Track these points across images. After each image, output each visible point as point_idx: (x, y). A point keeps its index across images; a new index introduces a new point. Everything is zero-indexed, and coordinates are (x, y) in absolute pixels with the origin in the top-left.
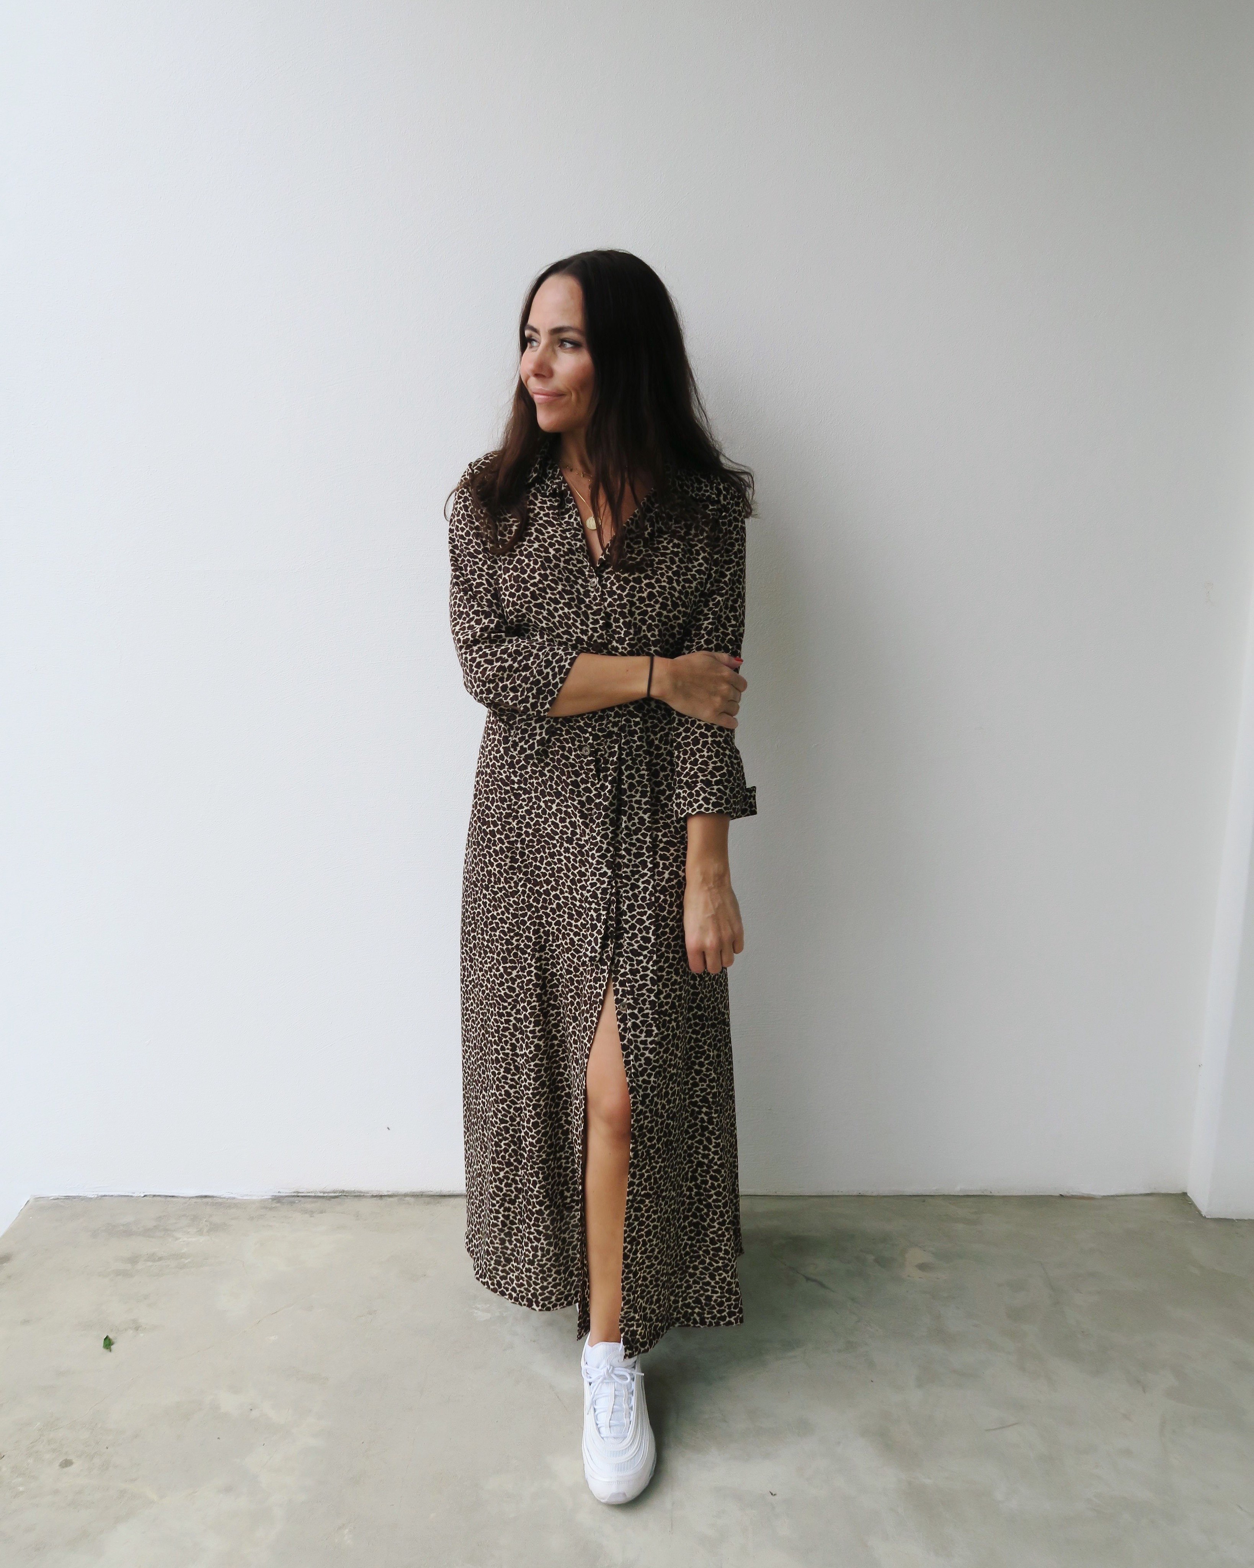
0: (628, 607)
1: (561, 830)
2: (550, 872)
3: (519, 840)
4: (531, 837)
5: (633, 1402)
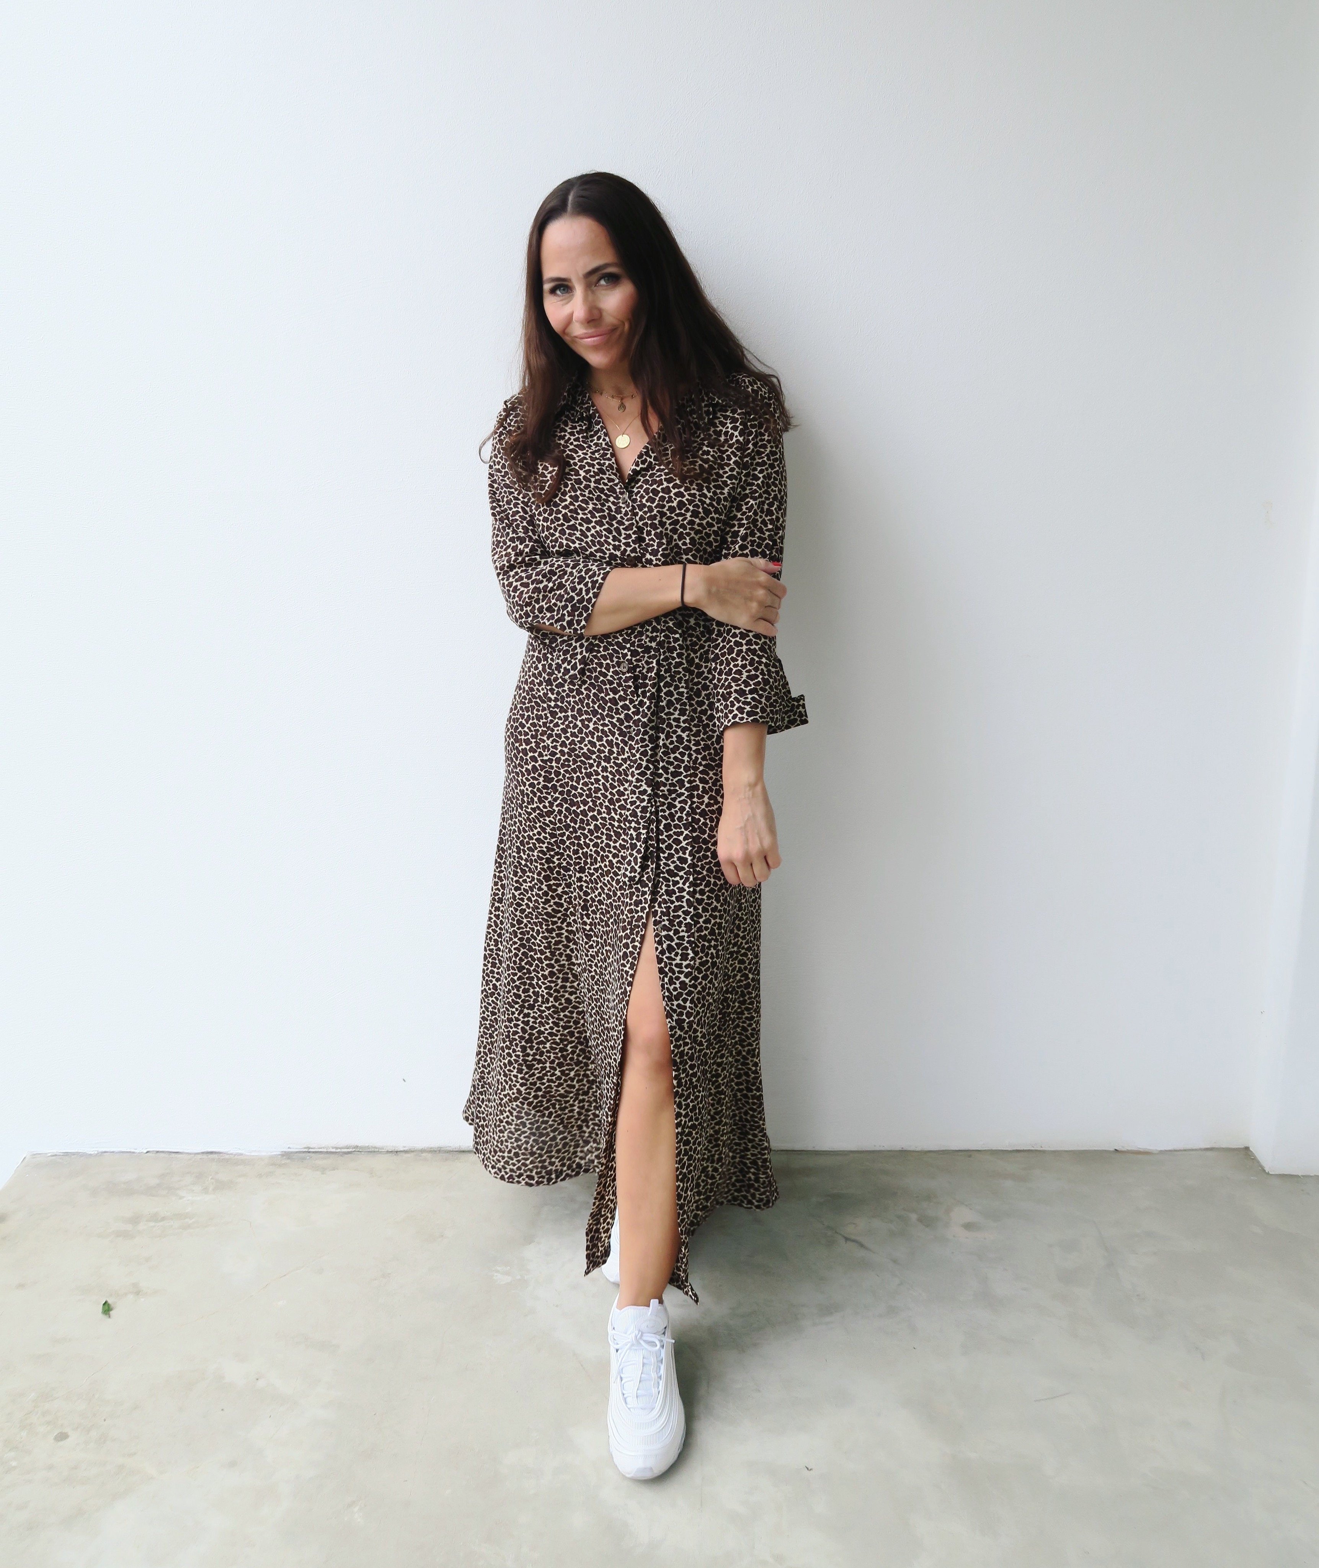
0: (658, 518)
1: (599, 749)
2: (588, 792)
3: (554, 758)
4: (566, 756)
5: (662, 1372)
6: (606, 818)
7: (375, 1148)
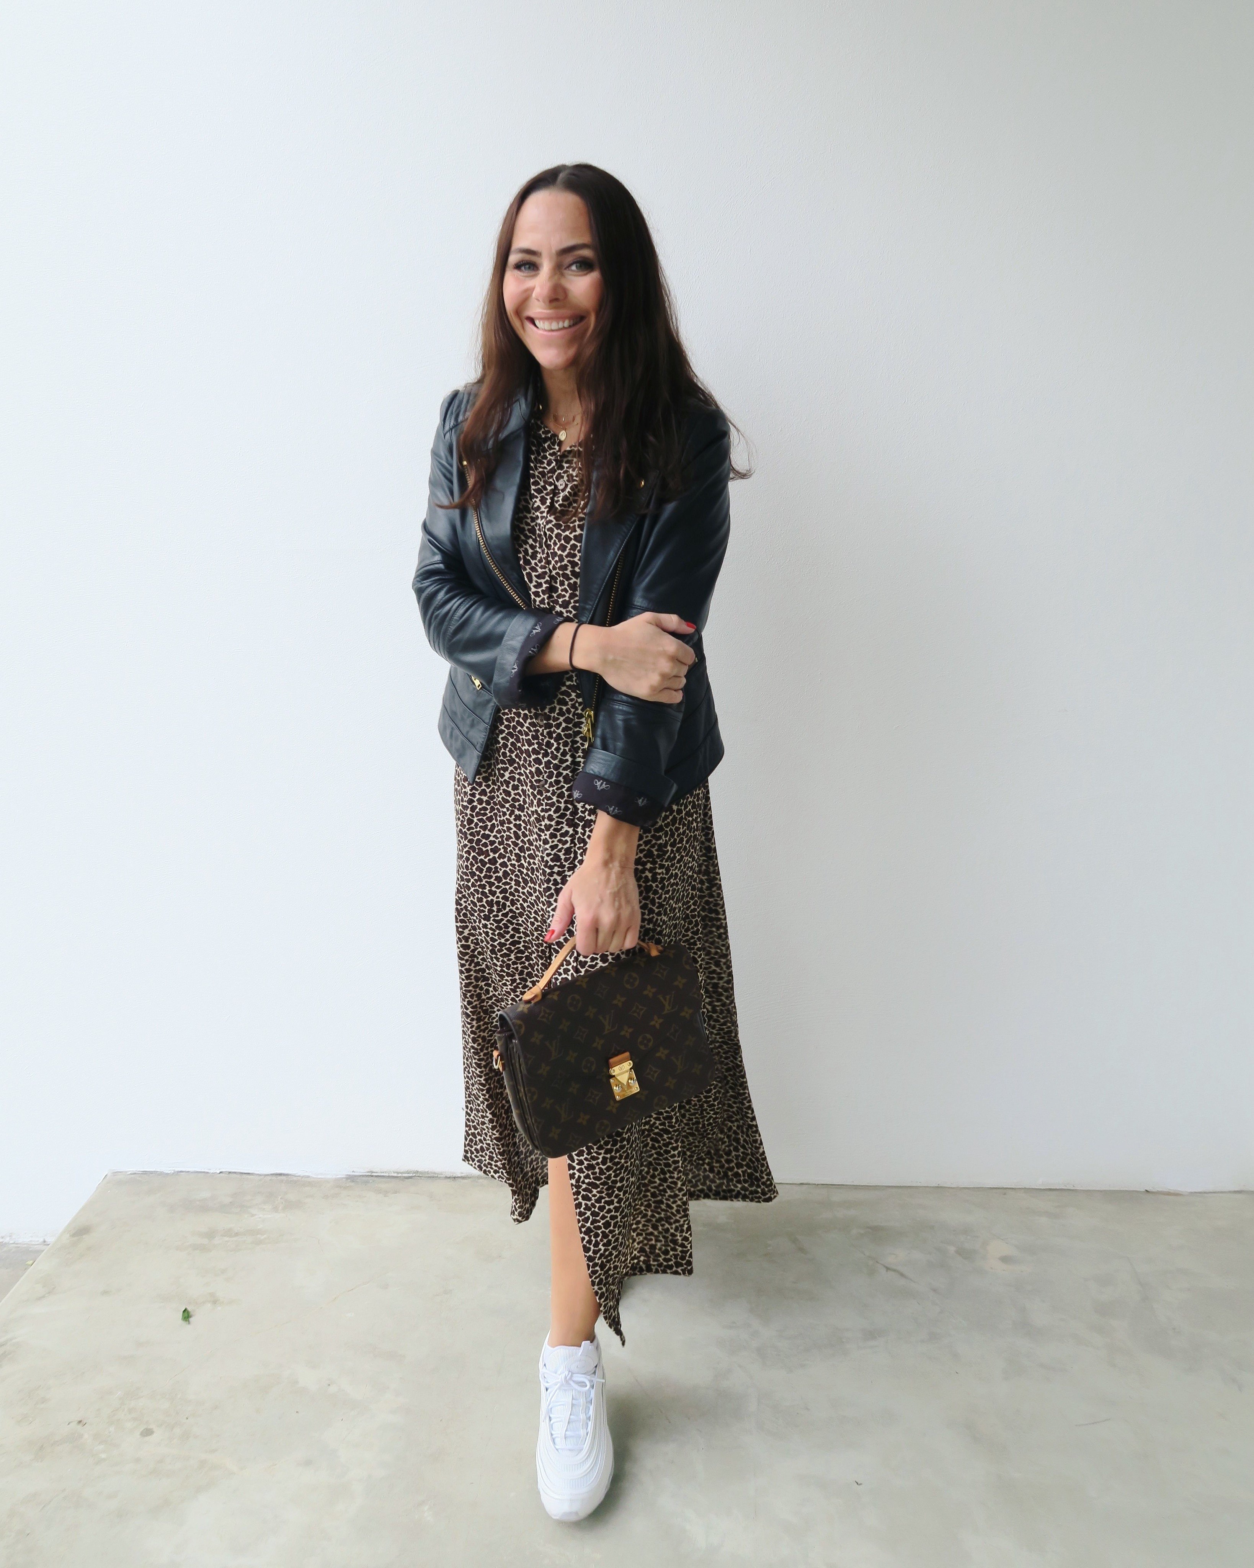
5: (592, 1412)
6: (515, 865)
7: (435, 1173)
